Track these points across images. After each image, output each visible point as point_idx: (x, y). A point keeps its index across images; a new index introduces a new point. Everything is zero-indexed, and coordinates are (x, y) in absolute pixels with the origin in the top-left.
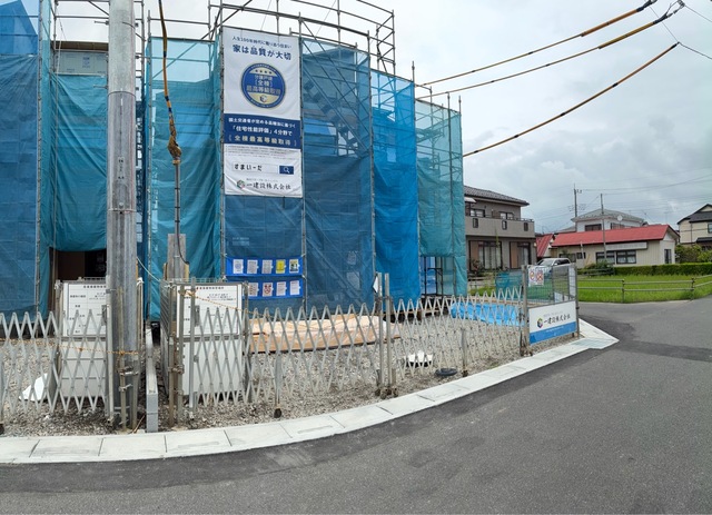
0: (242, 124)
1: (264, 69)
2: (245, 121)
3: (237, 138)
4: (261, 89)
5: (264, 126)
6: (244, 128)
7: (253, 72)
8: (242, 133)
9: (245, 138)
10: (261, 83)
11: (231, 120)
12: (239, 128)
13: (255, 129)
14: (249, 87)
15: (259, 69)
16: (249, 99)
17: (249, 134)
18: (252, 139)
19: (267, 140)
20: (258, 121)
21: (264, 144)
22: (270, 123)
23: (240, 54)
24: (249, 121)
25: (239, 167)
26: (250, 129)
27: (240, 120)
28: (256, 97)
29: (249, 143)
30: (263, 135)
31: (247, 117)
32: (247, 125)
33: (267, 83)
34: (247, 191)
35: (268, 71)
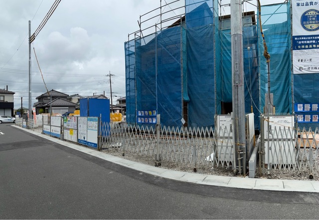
0: (301, 40)
1: (312, 12)
2: (303, 38)
3: (299, 47)
4: (311, 22)
5: (312, 40)
6: (303, 42)
7: (307, 14)
8: (302, 44)
9: (303, 47)
10: (310, 19)
11: (296, 39)
12: (300, 42)
13: (308, 42)
14: (304, 23)
15: (309, 13)
16: (305, 28)
17: (305, 44)
18: (307, 47)
19: (314, 46)
20: (309, 38)
21: (313, 48)
22: (316, 38)
23: (300, 7)
24: (305, 38)
25: (300, 61)
26: (305, 42)
27: (300, 38)
28: (308, 26)
29: (305, 49)
30: (312, 44)
31: (304, 36)
32: (304, 40)
33: (314, 19)
34: (304, 72)
35: (314, 12)
